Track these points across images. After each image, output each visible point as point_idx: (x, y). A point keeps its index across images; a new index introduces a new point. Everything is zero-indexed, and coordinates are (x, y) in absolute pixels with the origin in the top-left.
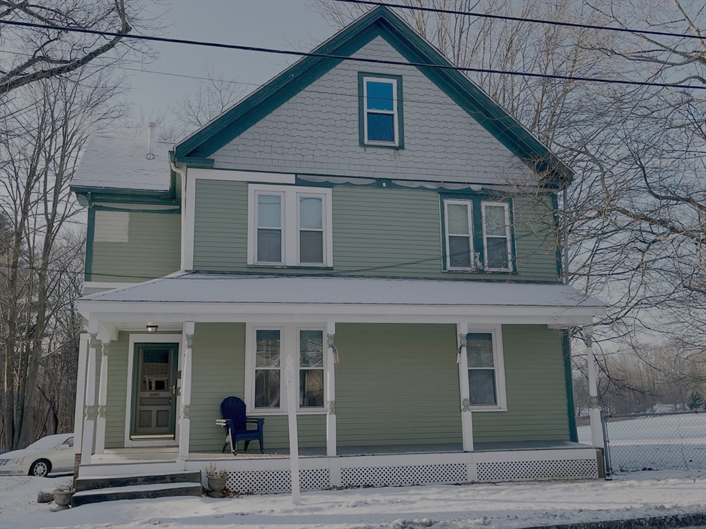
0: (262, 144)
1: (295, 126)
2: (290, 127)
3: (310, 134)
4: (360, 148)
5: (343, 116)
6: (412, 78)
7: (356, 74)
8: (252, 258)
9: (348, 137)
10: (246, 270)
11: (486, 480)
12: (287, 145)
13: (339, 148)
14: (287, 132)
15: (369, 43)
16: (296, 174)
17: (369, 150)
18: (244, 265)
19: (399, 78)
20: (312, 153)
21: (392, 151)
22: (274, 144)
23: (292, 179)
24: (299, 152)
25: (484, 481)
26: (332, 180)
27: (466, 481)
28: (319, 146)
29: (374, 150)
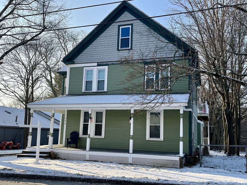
0: (88, 54)
1: (98, 47)
2: (96, 48)
3: (102, 49)
4: (117, 51)
5: (113, 41)
6: (136, 24)
7: (117, 26)
8: (83, 90)
9: (114, 48)
10: (82, 94)
11: (140, 164)
12: (95, 54)
13: (111, 52)
14: (95, 49)
15: (123, 15)
16: (97, 63)
17: (120, 52)
18: (81, 92)
19: (132, 25)
20: (102, 55)
21: (128, 51)
22: (92, 54)
23: (96, 64)
24: (98, 55)
25: (135, 164)
26: (108, 63)
27: (128, 163)
28: (105, 53)
29: (122, 51)
